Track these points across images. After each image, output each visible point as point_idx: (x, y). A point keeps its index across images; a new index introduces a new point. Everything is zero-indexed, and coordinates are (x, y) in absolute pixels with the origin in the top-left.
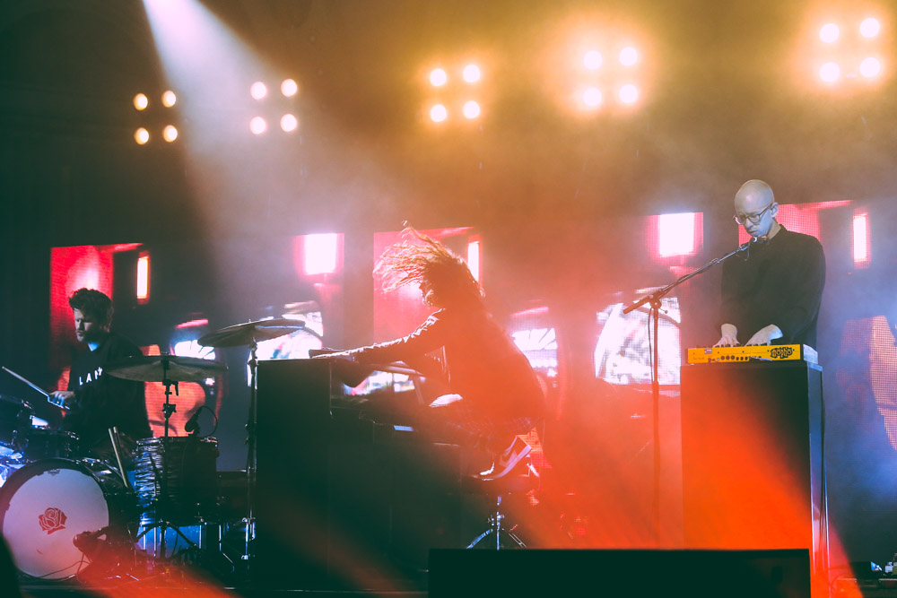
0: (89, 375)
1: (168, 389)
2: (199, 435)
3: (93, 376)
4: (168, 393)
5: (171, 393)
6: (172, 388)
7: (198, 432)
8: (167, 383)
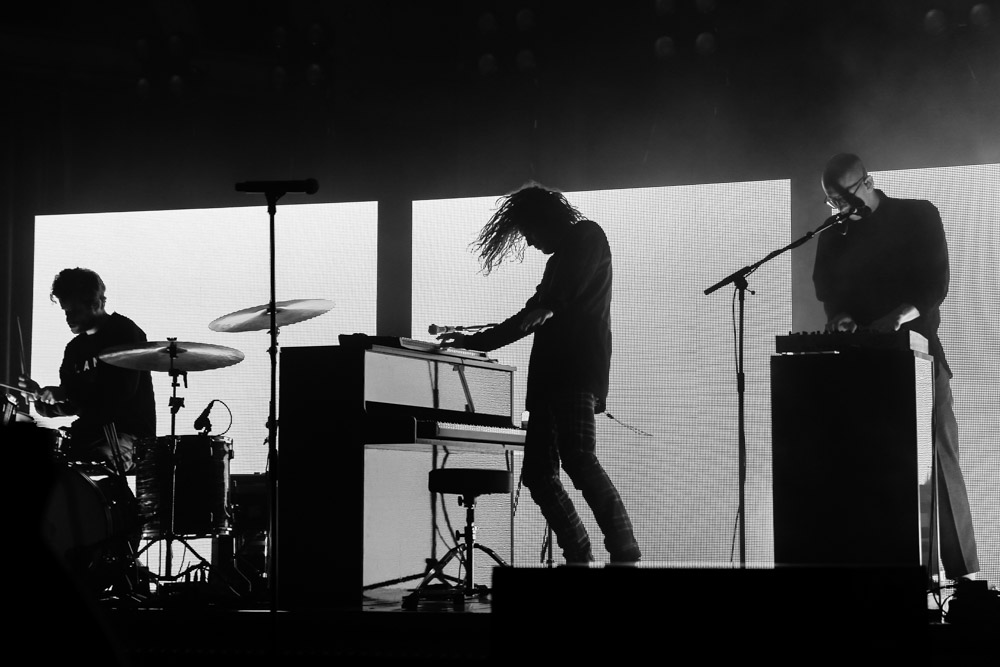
0: (87, 362)
1: (175, 380)
2: (210, 434)
3: (91, 364)
4: (175, 384)
5: (179, 385)
6: (180, 379)
7: (210, 430)
8: (174, 373)
